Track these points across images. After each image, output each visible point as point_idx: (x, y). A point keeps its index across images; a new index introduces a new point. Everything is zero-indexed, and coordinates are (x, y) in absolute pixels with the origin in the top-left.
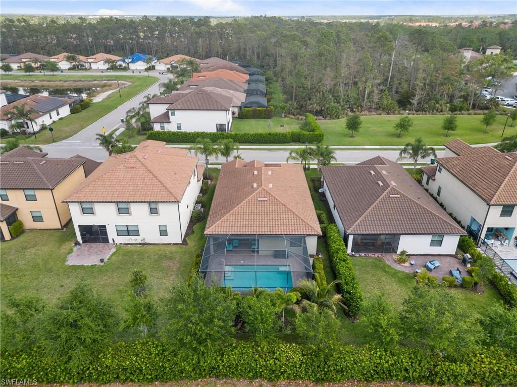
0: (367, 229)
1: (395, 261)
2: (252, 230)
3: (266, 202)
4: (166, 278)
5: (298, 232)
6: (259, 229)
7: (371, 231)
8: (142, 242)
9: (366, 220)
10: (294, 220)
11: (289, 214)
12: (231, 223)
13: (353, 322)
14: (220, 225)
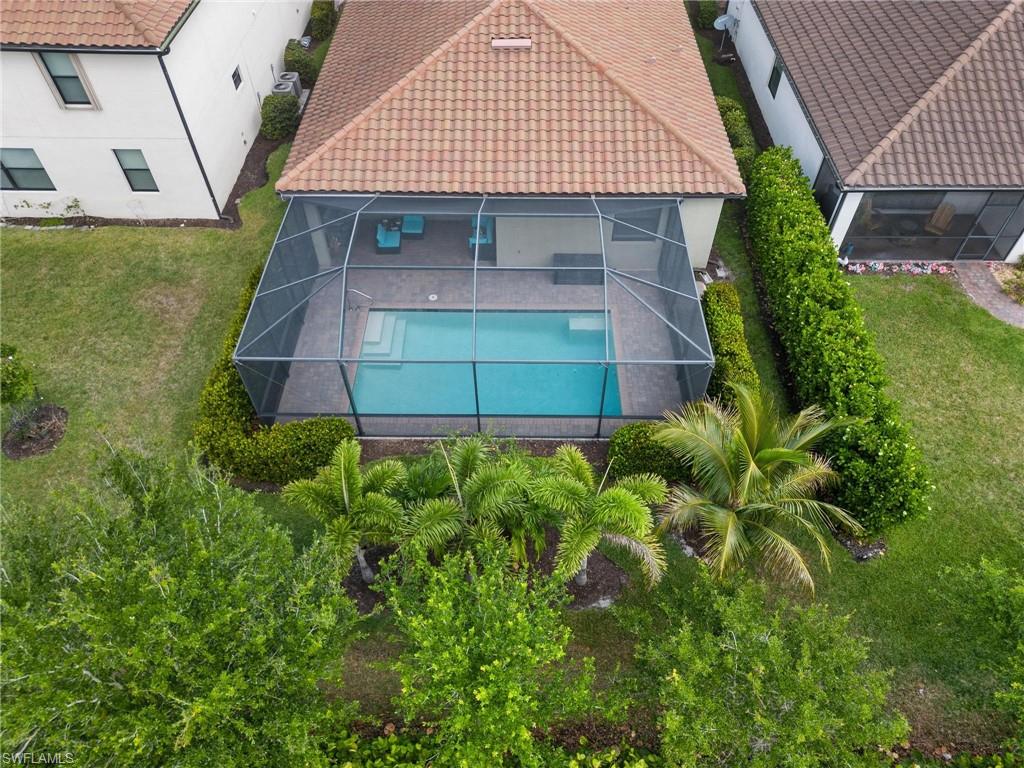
0: (924, 168)
1: (1003, 291)
2: (468, 177)
3: (523, 56)
4: (144, 361)
5: (649, 182)
6: (495, 172)
7: (942, 174)
8: (70, 215)
9: (922, 131)
10: (635, 131)
11: (618, 105)
12: (383, 145)
13: (860, 559)
14: (338, 154)
